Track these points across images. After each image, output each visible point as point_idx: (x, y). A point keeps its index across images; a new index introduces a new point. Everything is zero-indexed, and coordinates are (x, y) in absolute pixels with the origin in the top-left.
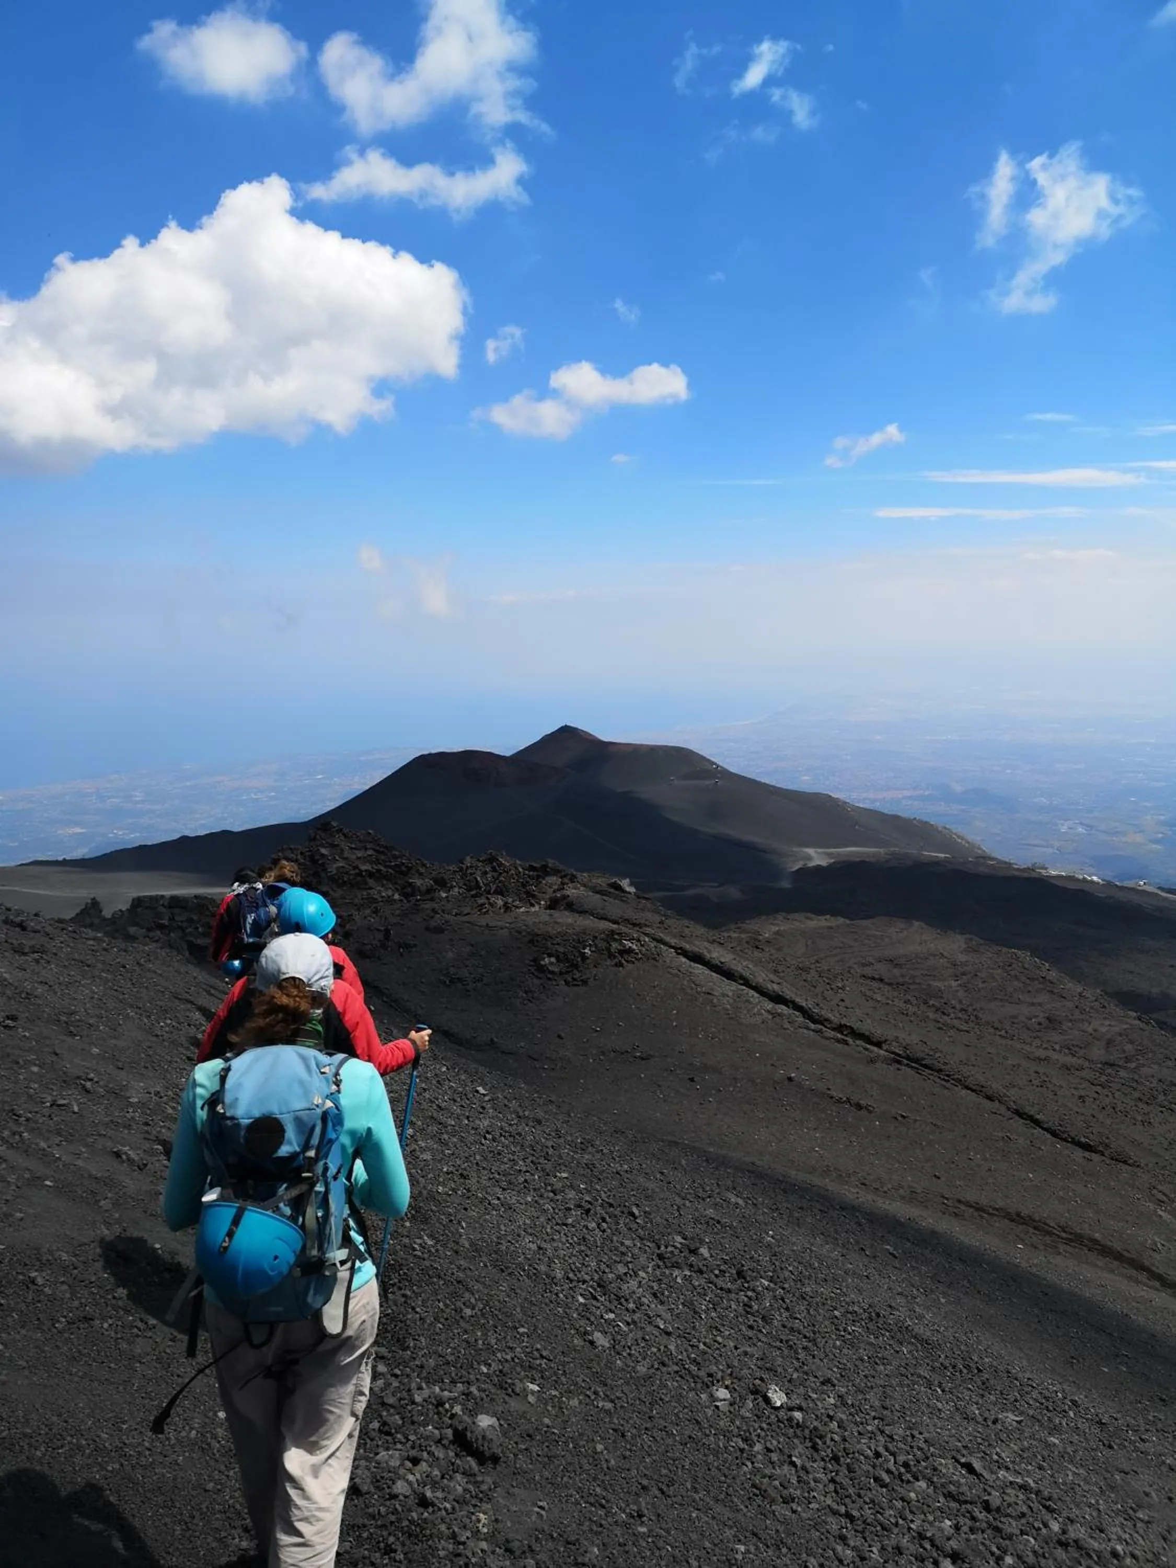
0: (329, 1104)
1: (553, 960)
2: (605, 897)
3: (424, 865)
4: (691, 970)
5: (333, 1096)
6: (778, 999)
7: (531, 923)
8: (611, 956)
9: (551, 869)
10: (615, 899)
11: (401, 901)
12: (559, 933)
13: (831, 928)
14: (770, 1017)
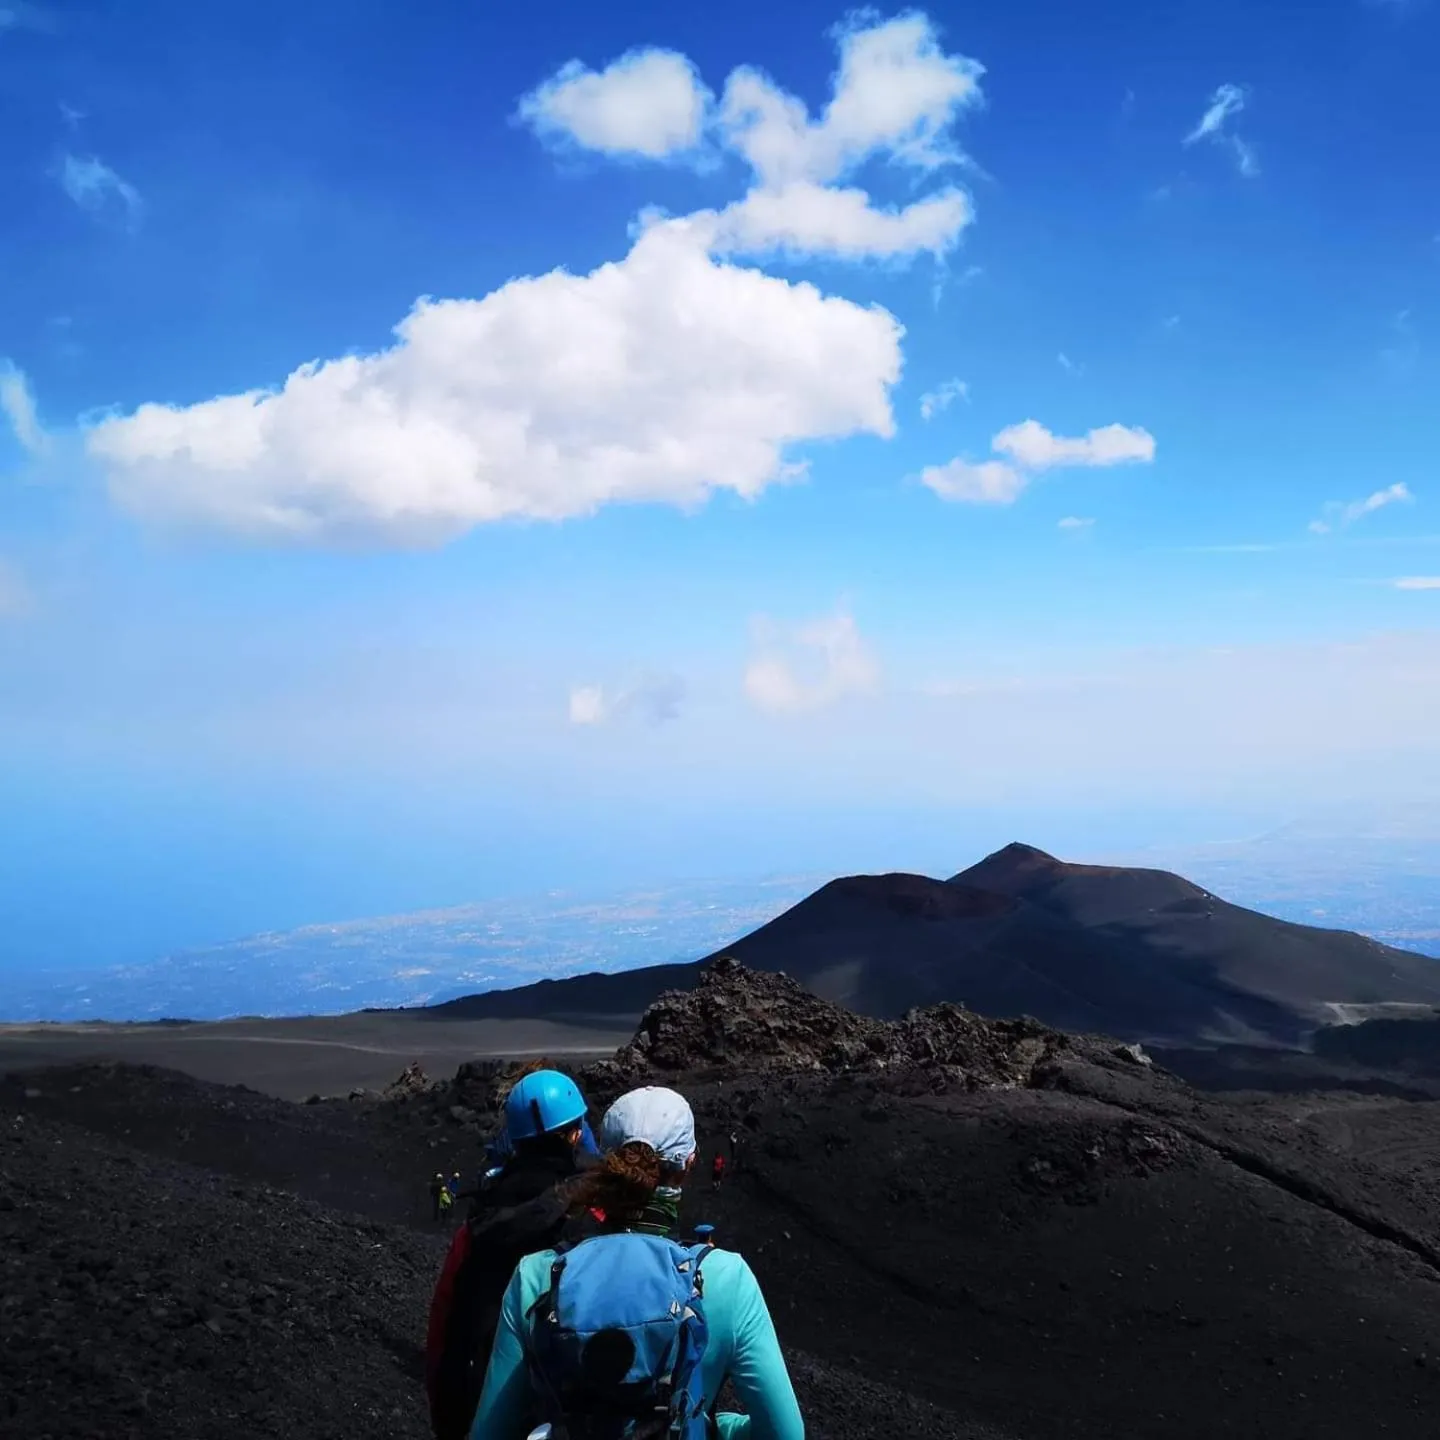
0: (689, 1313)
1: (1047, 1165)
2: (1112, 1072)
3: (854, 1021)
4: (1248, 1183)
5: (694, 1302)
6: (1380, 1230)
7: (1011, 1109)
8: (1129, 1160)
9: (1029, 1028)
10: (1125, 1073)
11: (823, 1071)
12: (1053, 1124)
13: (1384, 1112)
14: (1372, 1258)
